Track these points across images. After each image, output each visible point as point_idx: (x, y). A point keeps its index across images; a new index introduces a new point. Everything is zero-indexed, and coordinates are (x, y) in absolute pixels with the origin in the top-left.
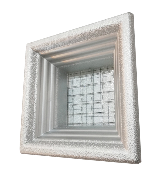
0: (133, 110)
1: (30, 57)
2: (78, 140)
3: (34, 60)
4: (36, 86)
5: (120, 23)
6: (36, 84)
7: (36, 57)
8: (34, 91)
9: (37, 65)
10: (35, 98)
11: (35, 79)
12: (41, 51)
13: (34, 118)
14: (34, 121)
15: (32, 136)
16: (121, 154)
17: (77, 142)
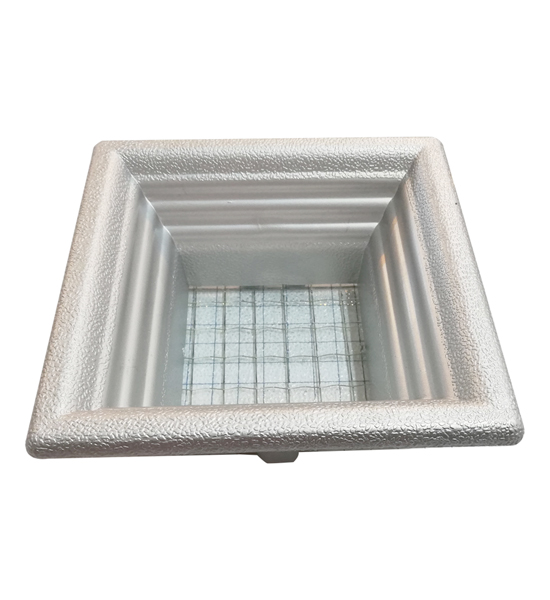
0: (185, 434)
1: (392, 149)
2: (117, 294)
3: (383, 163)
4: (297, 174)
5: (483, 401)
6: (304, 174)
7: (396, 168)
8: (284, 170)
9: (369, 173)
10: (260, 174)
11: (321, 170)
12: (413, 182)
13: (199, 176)
14: (190, 176)
15: (147, 174)
16: (56, 400)
17: (113, 290)
